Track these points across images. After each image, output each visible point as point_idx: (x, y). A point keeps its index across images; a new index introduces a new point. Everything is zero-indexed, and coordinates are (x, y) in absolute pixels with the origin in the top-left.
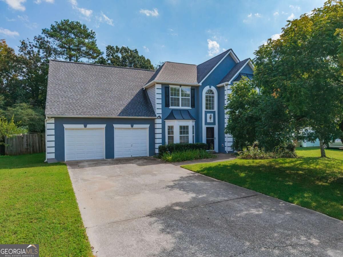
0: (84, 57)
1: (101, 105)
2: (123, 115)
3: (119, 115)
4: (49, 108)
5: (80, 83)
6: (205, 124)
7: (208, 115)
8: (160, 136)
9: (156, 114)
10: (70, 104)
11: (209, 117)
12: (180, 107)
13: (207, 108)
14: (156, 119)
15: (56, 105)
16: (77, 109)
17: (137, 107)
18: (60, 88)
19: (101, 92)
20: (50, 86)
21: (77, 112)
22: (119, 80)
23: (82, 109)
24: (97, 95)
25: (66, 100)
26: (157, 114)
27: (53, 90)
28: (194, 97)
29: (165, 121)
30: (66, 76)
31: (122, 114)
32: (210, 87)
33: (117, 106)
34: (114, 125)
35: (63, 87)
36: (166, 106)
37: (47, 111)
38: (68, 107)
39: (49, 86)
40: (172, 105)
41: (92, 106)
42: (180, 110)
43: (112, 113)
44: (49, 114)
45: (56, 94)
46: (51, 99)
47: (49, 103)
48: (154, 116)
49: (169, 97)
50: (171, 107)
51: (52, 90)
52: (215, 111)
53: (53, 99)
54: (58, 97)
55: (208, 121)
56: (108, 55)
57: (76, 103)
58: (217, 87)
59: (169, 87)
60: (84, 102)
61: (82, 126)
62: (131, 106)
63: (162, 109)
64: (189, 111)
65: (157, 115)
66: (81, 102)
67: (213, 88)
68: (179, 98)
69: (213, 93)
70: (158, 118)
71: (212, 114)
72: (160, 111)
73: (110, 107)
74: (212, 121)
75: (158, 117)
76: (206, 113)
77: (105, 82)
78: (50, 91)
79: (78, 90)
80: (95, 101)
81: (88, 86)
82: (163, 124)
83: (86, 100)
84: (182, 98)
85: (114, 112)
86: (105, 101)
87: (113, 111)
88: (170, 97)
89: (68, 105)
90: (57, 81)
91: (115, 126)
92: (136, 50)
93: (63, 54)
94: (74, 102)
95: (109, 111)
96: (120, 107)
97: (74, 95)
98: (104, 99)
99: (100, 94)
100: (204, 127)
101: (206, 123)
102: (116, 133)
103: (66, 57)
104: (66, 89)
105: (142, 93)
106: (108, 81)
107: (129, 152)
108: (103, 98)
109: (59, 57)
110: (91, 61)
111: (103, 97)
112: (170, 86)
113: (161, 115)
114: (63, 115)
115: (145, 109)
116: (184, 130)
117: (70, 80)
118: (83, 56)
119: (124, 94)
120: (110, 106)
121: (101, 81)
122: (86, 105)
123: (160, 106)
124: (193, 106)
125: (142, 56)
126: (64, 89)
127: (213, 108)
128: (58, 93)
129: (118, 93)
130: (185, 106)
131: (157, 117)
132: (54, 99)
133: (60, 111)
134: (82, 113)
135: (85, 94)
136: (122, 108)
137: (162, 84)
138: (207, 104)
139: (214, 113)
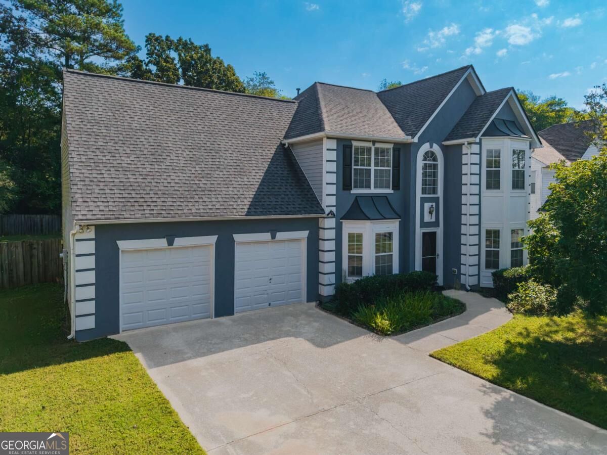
0: (98, 54)
1: (203, 189)
2: (256, 214)
3: (248, 213)
4: (81, 200)
5: (143, 132)
6: (421, 227)
7: (427, 206)
8: (331, 256)
9: (323, 206)
10: (131, 188)
11: (429, 211)
12: (373, 190)
13: (424, 191)
14: (324, 218)
15: (97, 191)
16: (150, 200)
17: (280, 190)
18: (100, 144)
19: (196, 153)
20: (75, 138)
21: (152, 207)
22: (229, 124)
23: (162, 199)
24: (189, 162)
25: (120, 176)
26: (327, 206)
27: (83, 149)
28: (399, 166)
29: (342, 222)
30: (109, 113)
31: (253, 210)
32: (431, 147)
33: (238, 189)
34: (234, 235)
35: (107, 143)
36: (344, 189)
37: (78, 209)
38: (126, 195)
39: (72, 139)
40: (356, 187)
41: (183, 192)
42: (372, 197)
43: (231, 207)
44: (84, 218)
45: (92, 161)
46: (81, 175)
47: (79, 187)
48: (320, 212)
49: (351, 168)
50: (355, 191)
51: (80, 149)
52: (438, 198)
53: (86, 175)
54: (98, 168)
55: (427, 218)
56: (150, 54)
57: (144, 185)
58: (443, 145)
59: (352, 145)
60: (162, 181)
61: (163, 242)
62: (268, 188)
63: (337, 195)
64: (389, 199)
65: (327, 210)
66: (156, 180)
67: (436, 148)
68: (370, 170)
69: (435, 159)
70: (330, 216)
71: (434, 204)
72: (332, 201)
73: (224, 192)
74: (433, 220)
75: (328, 215)
76: (423, 200)
77: (200, 128)
78: (76, 153)
79: (142, 149)
80: (187, 178)
81: (165, 139)
82: (339, 229)
83: (165, 174)
84: (375, 170)
85: (235, 207)
86: (209, 176)
87: (232, 203)
88: (353, 167)
89: (127, 192)
90: (88, 127)
91: (238, 237)
92: (207, 46)
93: (51, 45)
94: (138, 180)
95: (225, 204)
96: (245, 193)
97: (135, 162)
98: (206, 172)
99: (196, 159)
100: (419, 232)
101: (423, 224)
102: (240, 253)
103: (58, 52)
104: (113, 148)
105: (282, 156)
106: (206, 127)
107: (266, 296)
108: (204, 169)
109: (42, 52)
110: (114, 63)
111: (203, 166)
112: (355, 144)
113: (334, 209)
114: (119, 218)
115: (299, 195)
117: (119, 123)
118: (95, 52)
119: (248, 159)
120: (223, 189)
121: (190, 125)
122: (170, 188)
123: (332, 189)
124: (396, 187)
125: (218, 58)
126: (110, 148)
127: (435, 191)
128: (96, 158)
129: (234, 156)
130: (381, 187)
131: (327, 213)
132: (91, 176)
133: (111, 208)
134: (163, 212)
135: (162, 160)
136: (251, 194)
137: (339, 140)
138: (425, 181)
139: (436, 200)
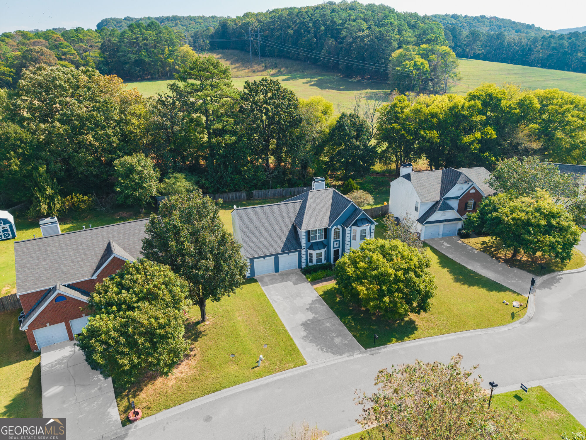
3: (281, 251)
4: (246, 252)
8: (305, 258)
11: (336, 244)
12: (317, 240)
13: (334, 239)
15: (249, 249)
16: (260, 250)
17: (291, 242)
21: (260, 252)
23: (262, 250)
28: (326, 234)
29: (307, 250)
31: (283, 250)
32: (337, 227)
33: (279, 244)
34: (279, 256)
36: (308, 242)
40: (312, 240)
42: (317, 242)
44: (247, 257)
46: (245, 246)
47: (245, 249)
48: (301, 248)
49: (310, 236)
50: (311, 242)
55: (335, 246)
60: (262, 244)
62: (287, 242)
63: (306, 244)
64: (322, 242)
65: (303, 248)
67: (339, 227)
68: (316, 235)
69: (339, 230)
72: (305, 245)
73: (276, 245)
74: (338, 246)
76: (334, 242)
78: (243, 239)
82: (307, 252)
84: (318, 235)
85: (278, 249)
95: (276, 249)
96: (281, 244)
100: (332, 250)
101: (334, 248)
102: (280, 260)
105: (293, 229)
107: (287, 267)
112: (311, 231)
113: (305, 247)
114: (254, 256)
115: (296, 243)
116: (319, 255)
119: (283, 232)
122: (264, 246)
123: (305, 242)
124: (325, 238)
127: (339, 238)
129: (279, 232)
130: (320, 239)
132: (247, 245)
133: (252, 254)
134: (262, 253)
136: (283, 245)
138: (334, 237)
139: (339, 241)
